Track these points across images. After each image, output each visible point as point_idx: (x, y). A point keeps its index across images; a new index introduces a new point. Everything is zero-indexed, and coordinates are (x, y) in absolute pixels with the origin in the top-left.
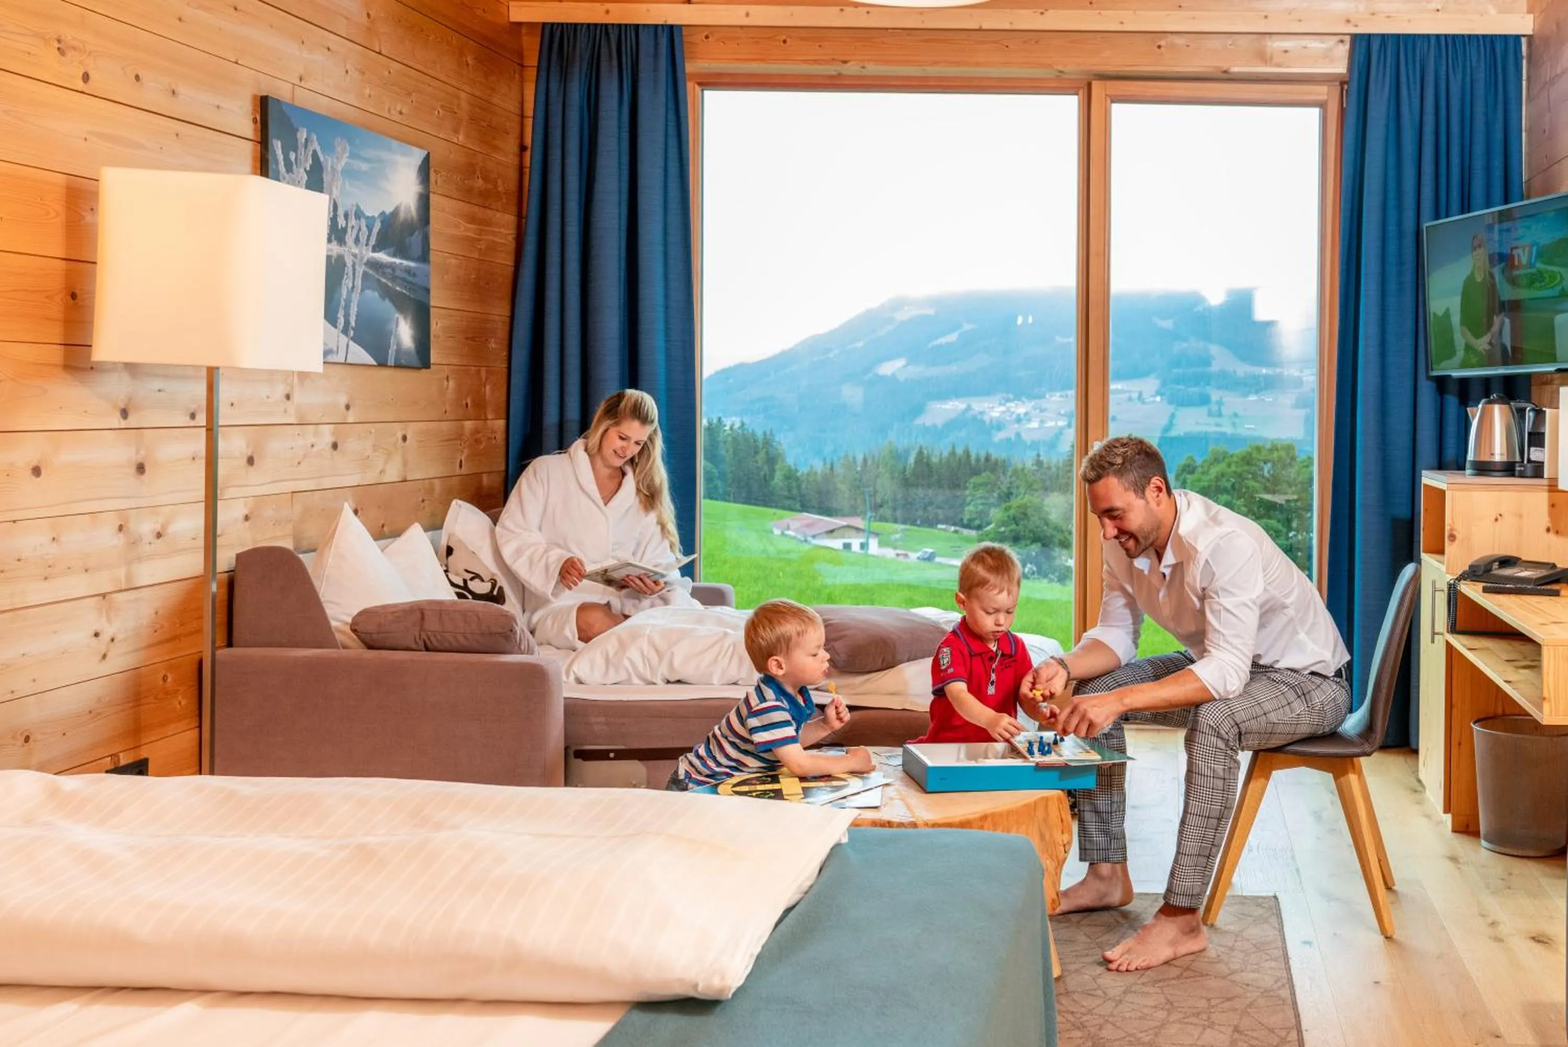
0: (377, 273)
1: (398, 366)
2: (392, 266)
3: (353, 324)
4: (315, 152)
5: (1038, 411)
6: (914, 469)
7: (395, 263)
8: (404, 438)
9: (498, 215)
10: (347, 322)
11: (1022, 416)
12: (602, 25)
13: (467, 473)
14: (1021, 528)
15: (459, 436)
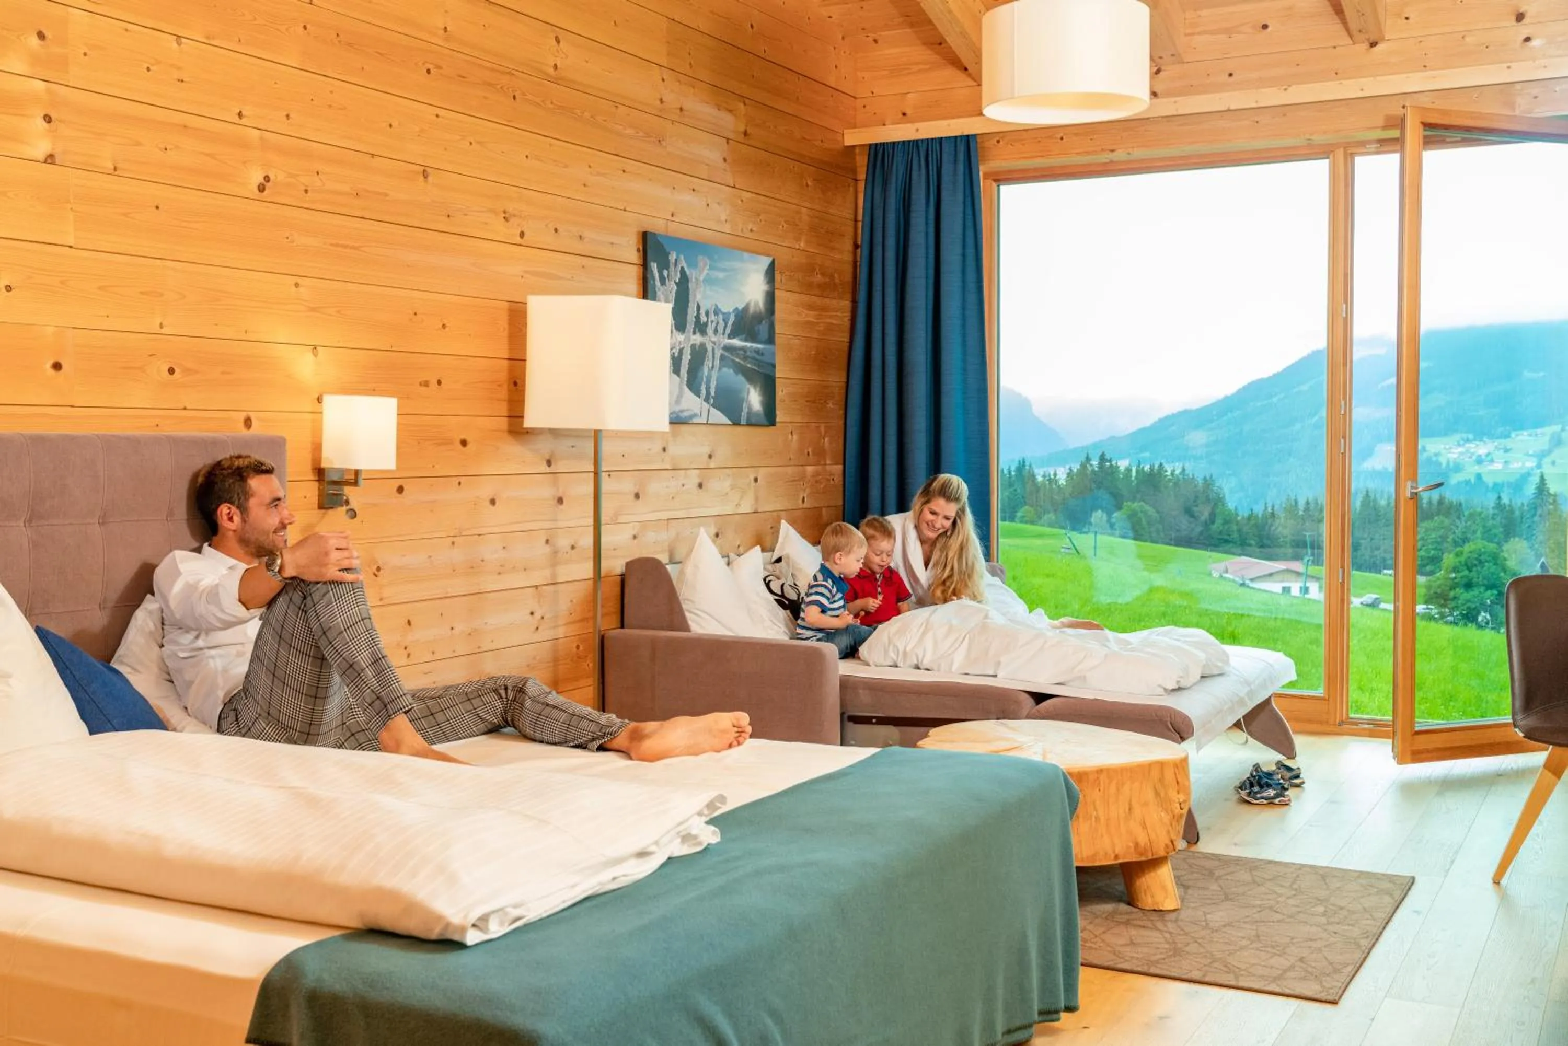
0: (732, 355)
1: (749, 424)
2: (744, 349)
3: (713, 394)
4: (682, 268)
5: (1502, 451)
6: (1360, 514)
7: (746, 346)
8: (756, 480)
9: (834, 302)
10: (708, 393)
11: (1483, 457)
12: (913, 141)
13: (809, 507)
14: (1473, 574)
15: (802, 477)
